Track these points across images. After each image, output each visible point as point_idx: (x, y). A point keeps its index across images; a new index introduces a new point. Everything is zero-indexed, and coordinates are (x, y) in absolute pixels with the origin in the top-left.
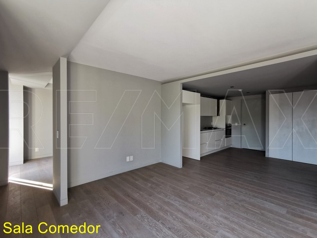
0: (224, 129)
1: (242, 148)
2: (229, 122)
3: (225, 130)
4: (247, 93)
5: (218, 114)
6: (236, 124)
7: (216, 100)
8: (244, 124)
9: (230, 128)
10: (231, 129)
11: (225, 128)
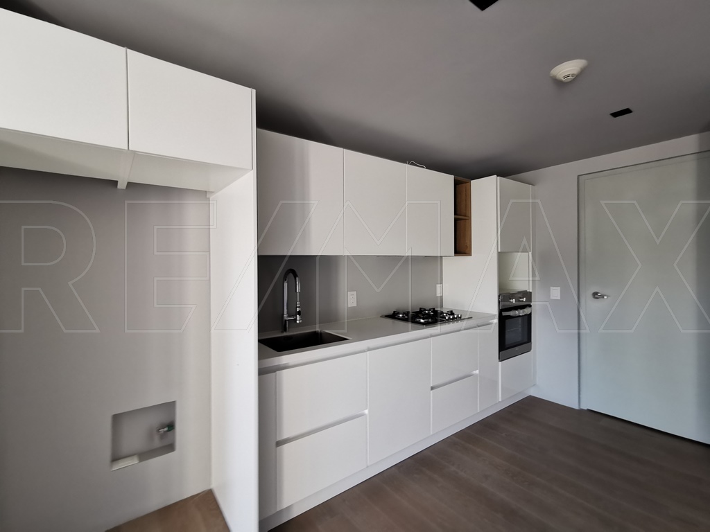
0: (492, 317)
1: (584, 407)
2: (522, 281)
3: (496, 321)
4: (615, 115)
5: (462, 247)
6: (556, 293)
7: (449, 179)
8: (595, 295)
9: (521, 312)
10: (529, 316)
11: (495, 311)
